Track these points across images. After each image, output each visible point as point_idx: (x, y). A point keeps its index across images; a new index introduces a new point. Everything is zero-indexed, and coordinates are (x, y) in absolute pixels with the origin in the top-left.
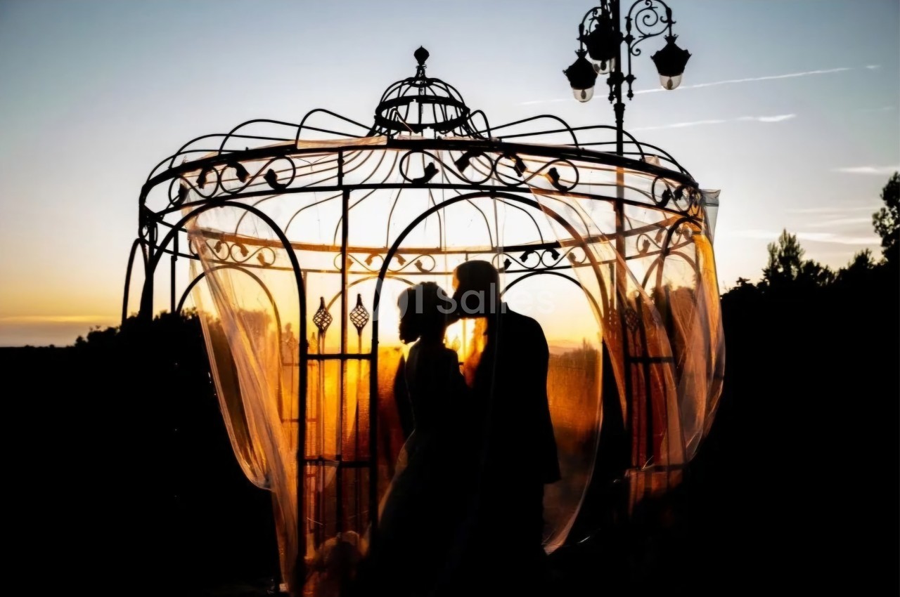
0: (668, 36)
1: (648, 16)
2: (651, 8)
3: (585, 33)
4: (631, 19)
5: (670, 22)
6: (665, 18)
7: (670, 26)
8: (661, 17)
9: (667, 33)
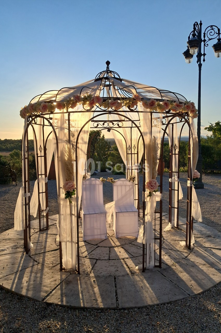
0: (218, 38)
1: (211, 32)
2: (212, 29)
3: (190, 39)
4: (205, 34)
5: (219, 34)
6: (217, 32)
7: (219, 35)
8: (216, 32)
9: (218, 37)
